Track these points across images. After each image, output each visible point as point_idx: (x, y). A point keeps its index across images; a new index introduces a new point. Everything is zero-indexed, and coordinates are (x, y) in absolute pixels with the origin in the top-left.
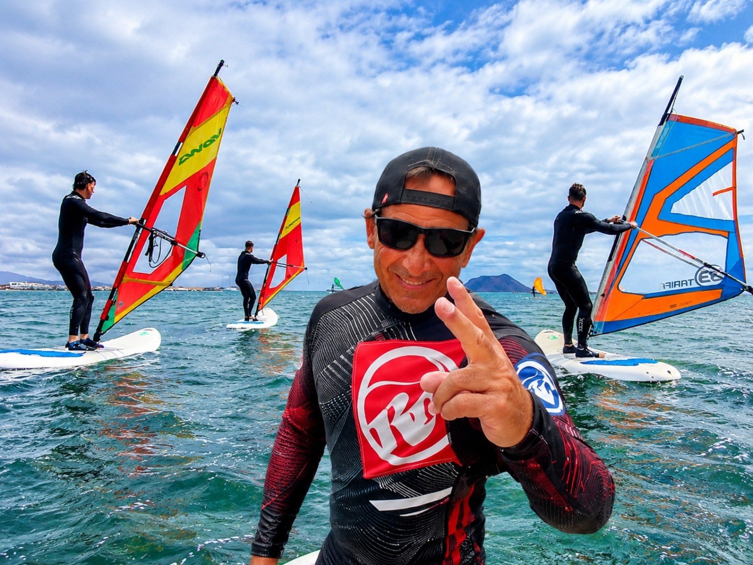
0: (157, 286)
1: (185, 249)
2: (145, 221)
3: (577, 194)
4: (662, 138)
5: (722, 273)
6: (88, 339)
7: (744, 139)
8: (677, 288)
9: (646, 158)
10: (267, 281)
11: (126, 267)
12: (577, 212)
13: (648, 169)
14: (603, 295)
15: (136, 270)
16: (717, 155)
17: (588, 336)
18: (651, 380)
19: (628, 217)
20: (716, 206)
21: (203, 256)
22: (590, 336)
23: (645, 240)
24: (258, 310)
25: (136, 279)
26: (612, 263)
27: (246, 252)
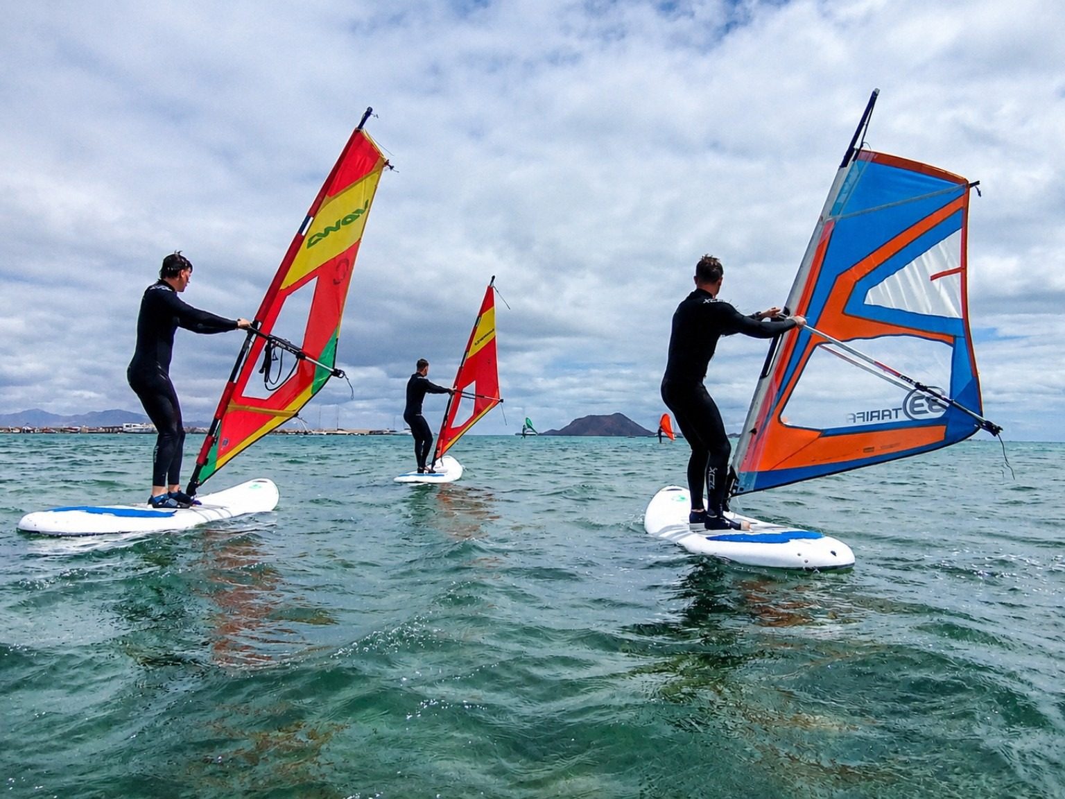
0: (277, 417)
1: (314, 364)
2: (260, 324)
3: (709, 272)
4: (846, 188)
5: (945, 400)
6: (179, 492)
7: (980, 194)
8: (875, 421)
9: (821, 218)
10: (449, 418)
11: (233, 390)
12: (707, 301)
13: (824, 233)
14: (754, 431)
15: (246, 393)
16: (937, 217)
17: (730, 495)
18: (804, 565)
19: (793, 308)
20: (935, 296)
21: (341, 375)
22: (734, 495)
23: (824, 345)
24: (435, 459)
25: (247, 407)
26: (767, 381)
27: (418, 374)
